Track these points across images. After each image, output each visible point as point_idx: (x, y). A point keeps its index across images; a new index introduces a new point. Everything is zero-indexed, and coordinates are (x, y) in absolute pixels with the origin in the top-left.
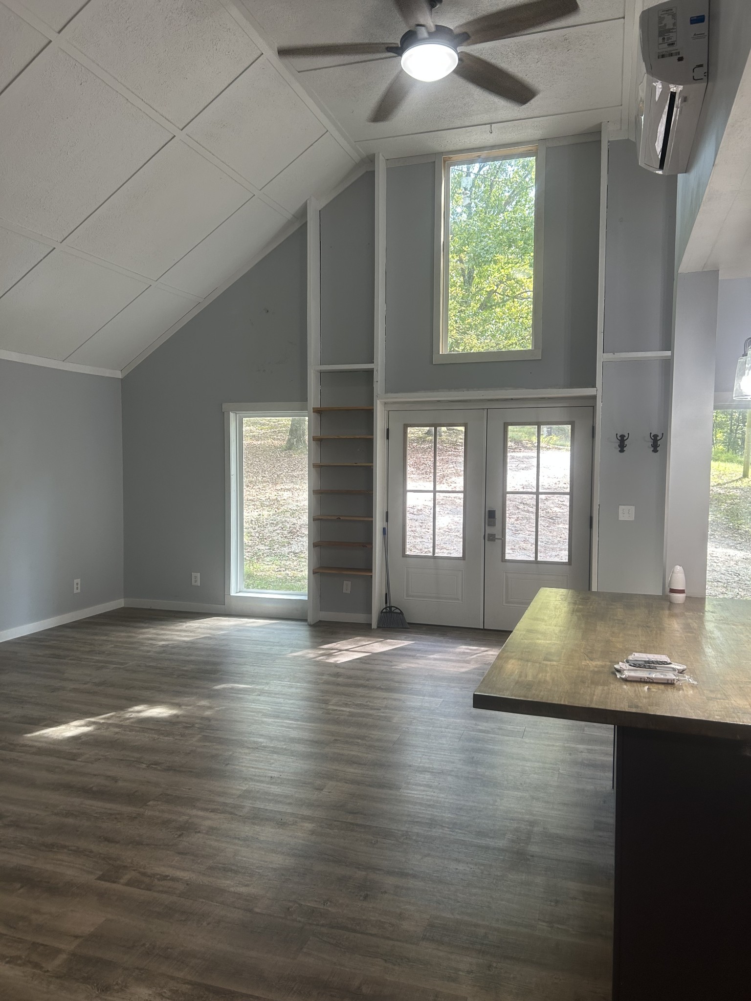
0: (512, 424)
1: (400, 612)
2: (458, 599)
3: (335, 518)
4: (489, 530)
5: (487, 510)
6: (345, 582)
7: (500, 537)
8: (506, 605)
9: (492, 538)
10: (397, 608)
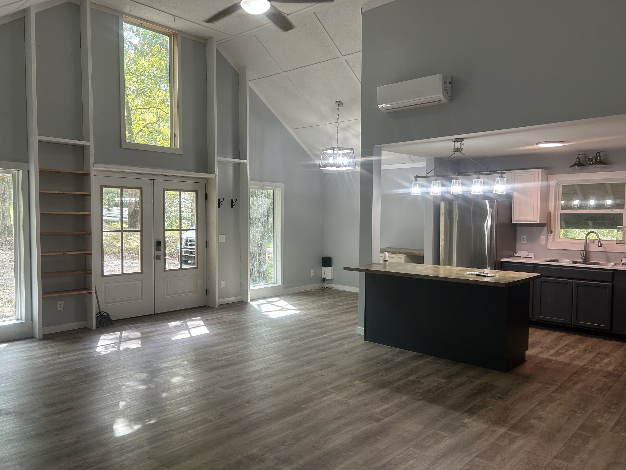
0: (168, 190)
1: (106, 314)
2: (139, 299)
3: (61, 253)
4: (157, 253)
5: (155, 241)
6: (59, 302)
7: (163, 257)
8: (167, 297)
9: (158, 258)
10: (105, 312)
